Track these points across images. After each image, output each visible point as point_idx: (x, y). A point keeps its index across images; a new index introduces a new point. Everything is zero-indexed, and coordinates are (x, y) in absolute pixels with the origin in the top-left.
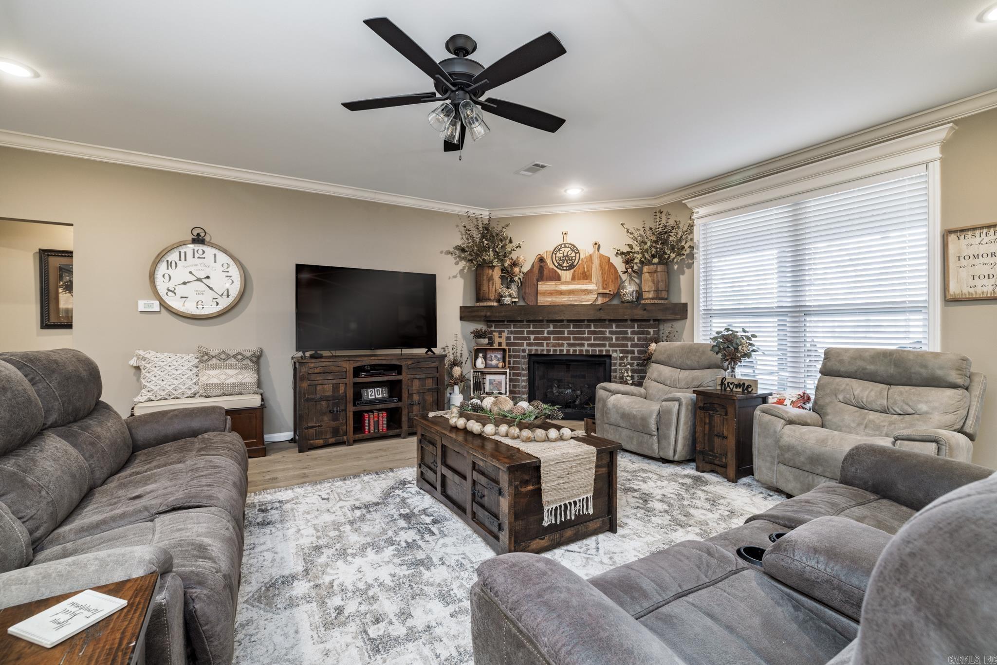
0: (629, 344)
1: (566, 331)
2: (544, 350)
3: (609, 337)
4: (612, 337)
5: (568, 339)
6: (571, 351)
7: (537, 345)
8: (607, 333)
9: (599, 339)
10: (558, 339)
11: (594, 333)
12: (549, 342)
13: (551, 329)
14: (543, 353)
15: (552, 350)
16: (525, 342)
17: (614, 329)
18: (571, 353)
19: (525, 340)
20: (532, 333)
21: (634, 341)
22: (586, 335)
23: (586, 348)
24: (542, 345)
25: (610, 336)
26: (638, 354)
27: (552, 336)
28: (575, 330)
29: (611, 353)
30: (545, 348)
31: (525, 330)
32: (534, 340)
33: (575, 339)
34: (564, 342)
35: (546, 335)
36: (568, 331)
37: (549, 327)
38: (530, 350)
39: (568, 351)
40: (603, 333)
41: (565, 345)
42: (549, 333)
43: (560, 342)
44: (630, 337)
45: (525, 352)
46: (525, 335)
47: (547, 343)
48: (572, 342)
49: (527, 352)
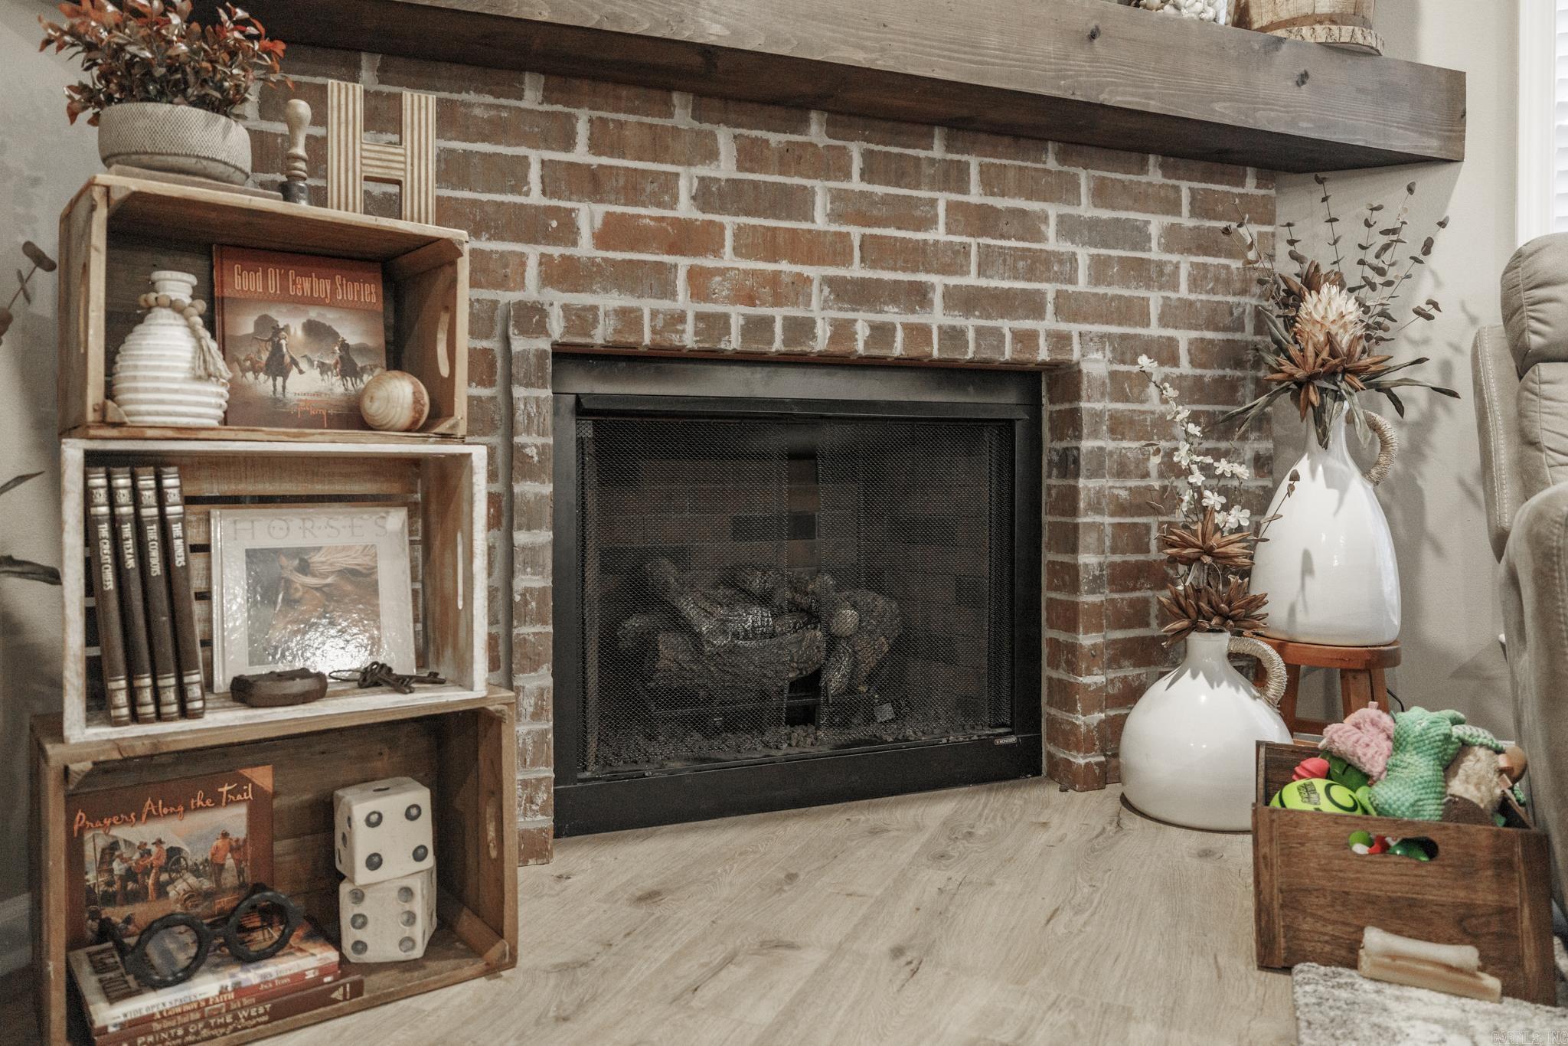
0: (1155, 299)
1: (821, 190)
2: (681, 318)
3: (1059, 257)
4: (1073, 257)
5: (835, 250)
6: (862, 332)
7: (626, 277)
8: (1051, 230)
9: (1010, 260)
10: (770, 246)
11: (983, 220)
12: (709, 262)
13: (725, 168)
14: (675, 340)
15: (736, 323)
16: (533, 253)
17: (1086, 209)
18: (860, 348)
19: (532, 240)
20: (592, 183)
21: (1175, 287)
22: (938, 234)
23: (937, 317)
24: (660, 281)
25: (1066, 247)
26: (1193, 363)
27: (729, 222)
28: (880, 190)
29: (1076, 356)
30: (682, 300)
31: (535, 157)
32: (602, 239)
33: (876, 251)
34: (808, 270)
35: (685, 209)
36: (838, 196)
37: (711, 155)
38: (580, 318)
39: (842, 330)
40: (1028, 225)
41: (817, 295)
42: (707, 195)
43: (784, 266)
44: (1160, 265)
45: (542, 329)
46: (535, 197)
47: (693, 274)
48: (857, 271)
49: (557, 327)
